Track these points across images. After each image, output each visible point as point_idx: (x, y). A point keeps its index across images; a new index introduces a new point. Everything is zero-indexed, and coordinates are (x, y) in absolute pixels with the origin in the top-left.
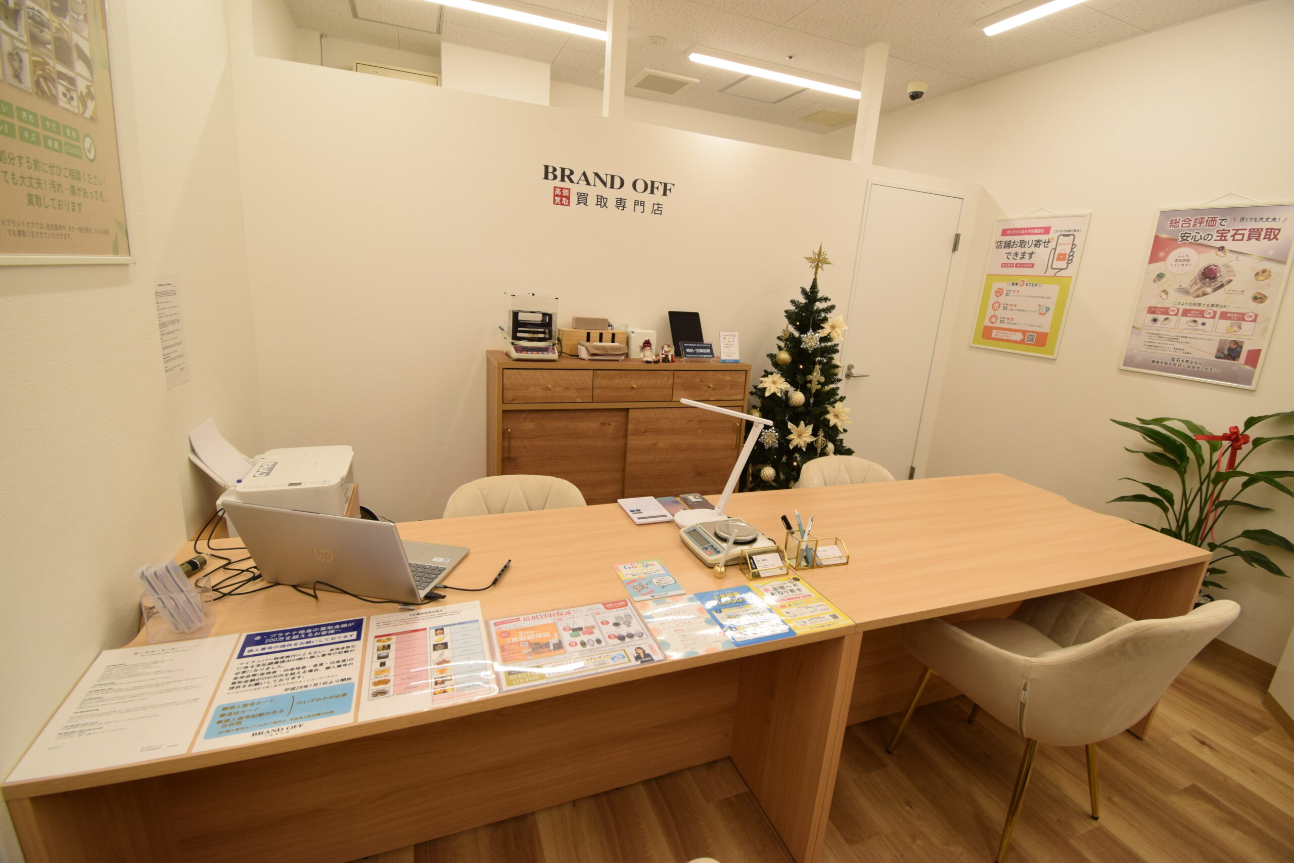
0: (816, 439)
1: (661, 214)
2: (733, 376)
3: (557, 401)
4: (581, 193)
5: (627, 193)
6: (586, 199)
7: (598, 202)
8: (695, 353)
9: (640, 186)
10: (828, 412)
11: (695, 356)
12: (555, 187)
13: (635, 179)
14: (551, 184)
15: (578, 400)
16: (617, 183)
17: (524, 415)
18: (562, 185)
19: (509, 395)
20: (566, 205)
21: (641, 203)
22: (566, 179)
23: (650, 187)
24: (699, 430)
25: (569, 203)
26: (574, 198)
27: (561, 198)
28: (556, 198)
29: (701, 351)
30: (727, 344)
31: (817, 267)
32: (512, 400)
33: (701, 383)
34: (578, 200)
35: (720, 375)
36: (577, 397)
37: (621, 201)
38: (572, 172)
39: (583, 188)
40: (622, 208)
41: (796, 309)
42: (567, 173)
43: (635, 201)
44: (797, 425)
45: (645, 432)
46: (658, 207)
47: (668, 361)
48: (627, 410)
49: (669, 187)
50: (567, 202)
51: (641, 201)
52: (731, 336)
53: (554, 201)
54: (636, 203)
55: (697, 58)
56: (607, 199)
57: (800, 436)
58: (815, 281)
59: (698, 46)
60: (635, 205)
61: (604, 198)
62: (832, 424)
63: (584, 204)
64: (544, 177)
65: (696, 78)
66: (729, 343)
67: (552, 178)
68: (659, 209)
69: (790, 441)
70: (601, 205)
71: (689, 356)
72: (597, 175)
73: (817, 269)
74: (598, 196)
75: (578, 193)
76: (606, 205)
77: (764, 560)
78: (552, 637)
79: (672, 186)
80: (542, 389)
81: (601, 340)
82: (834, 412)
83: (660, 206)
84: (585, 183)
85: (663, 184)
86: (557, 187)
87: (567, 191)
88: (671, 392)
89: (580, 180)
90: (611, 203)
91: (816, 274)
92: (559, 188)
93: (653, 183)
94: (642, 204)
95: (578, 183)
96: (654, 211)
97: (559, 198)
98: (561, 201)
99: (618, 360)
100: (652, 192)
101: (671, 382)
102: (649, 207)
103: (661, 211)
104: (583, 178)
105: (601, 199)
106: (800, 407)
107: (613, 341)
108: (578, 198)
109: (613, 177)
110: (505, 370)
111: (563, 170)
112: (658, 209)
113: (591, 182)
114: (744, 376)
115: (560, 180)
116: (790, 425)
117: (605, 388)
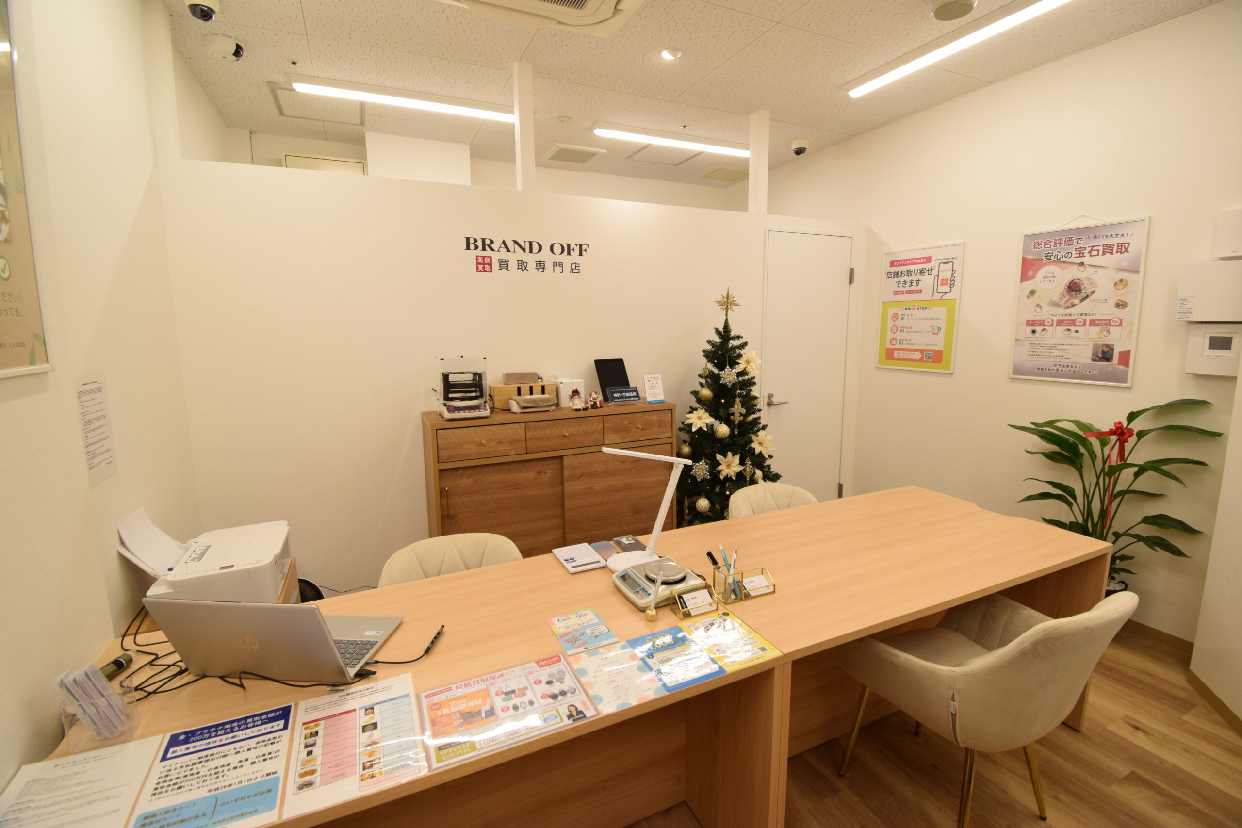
0: (744, 467)
1: (579, 272)
2: (660, 416)
3: (492, 456)
4: (502, 260)
5: (545, 256)
6: (508, 265)
7: (518, 266)
8: (622, 397)
9: (557, 249)
10: (752, 441)
11: (623, 400)
12: (477, 256)
13: (552, 243)
14: (473, 254)
15: (513, 452)
16: (535, 248)
17: (461, 472)
18: (484, 253)
19: (444, 454)
20: (489, 271)
21: (559, 264)
22: (487, 248)
23: (567, 249)
24: (633, 470)
25: (491, 269)
26: (496, 265)
27: (484, 265)
28: (479, 266)
29: (627, 394)
30: (652, 386)
31: (727, 309)
32: (448, 459)
33: (630, 425)
34: (500, 266)
35: (647, 416)
36: (511, 450)
37: (540, 263)
38: (492, 242)
39: (503, 254)
40: (542, 270)
41: (713, 347)
42: (488, 242)
43: (554, 262)
44: (725, 456)
45: (580, 477)
46: (576, 267)
47: (597, 407)
48: (561, 457)
49: (584, 248)
50: (489, 269)
51: (559, 263)
52: (655, 378)
53: (477, 268)
54: (555, 264)
55: (600, 132)
56: (527, 263)
57: (728, 466)
58: (726, 321)
59: (600, 122)
60: (554, 266)
61: (524, 262)
62: (757, 451)
63: (506, 269)
64: (466, 248)
65: (603, 148)
66: (653, 385)
67: (474, 248)
68: (577, 268)
69: (720, 472)
70: (522, 268)
71: (617, 400)
72: (515, 242)
73: (727, 311)
74: (518, 261)
75: (499, 260)
76: (527, 268)
77: (694, 598)
78: (485, 703)
79: (587, 247)
80: (477, 445)
81: (531, 393)
82: (758, 441)
83: (577, 265)
84: (505, 250)
85: (578, 246)
86: (479, 256)
87: (489, 259)
88: (602, 437)
89: (500, 248)
90: (532, 266)
91: (727, 315)
92: (481, 256)
93: (569, 245)
94: (561, 265)
95: (498, 251)
96: (572, 271)
97: (482, 266)
98: (484, 268)
99: (549, 411)
100: (569, 254)
101: (601, 426)
102: (567, 267)
103: (579, 269)
104: (503, 246)
105: (521, 263)
106: (725, 438)
107: (543, 393)
108: (500, 265)
109: (531, 243)
110: (438, 431)
111: (483, 240)
112: (575, 268)
113: (511, 249)
114: (670, 415)
115: (481, 249)
116: (719, 457)
117: (538, 439)
